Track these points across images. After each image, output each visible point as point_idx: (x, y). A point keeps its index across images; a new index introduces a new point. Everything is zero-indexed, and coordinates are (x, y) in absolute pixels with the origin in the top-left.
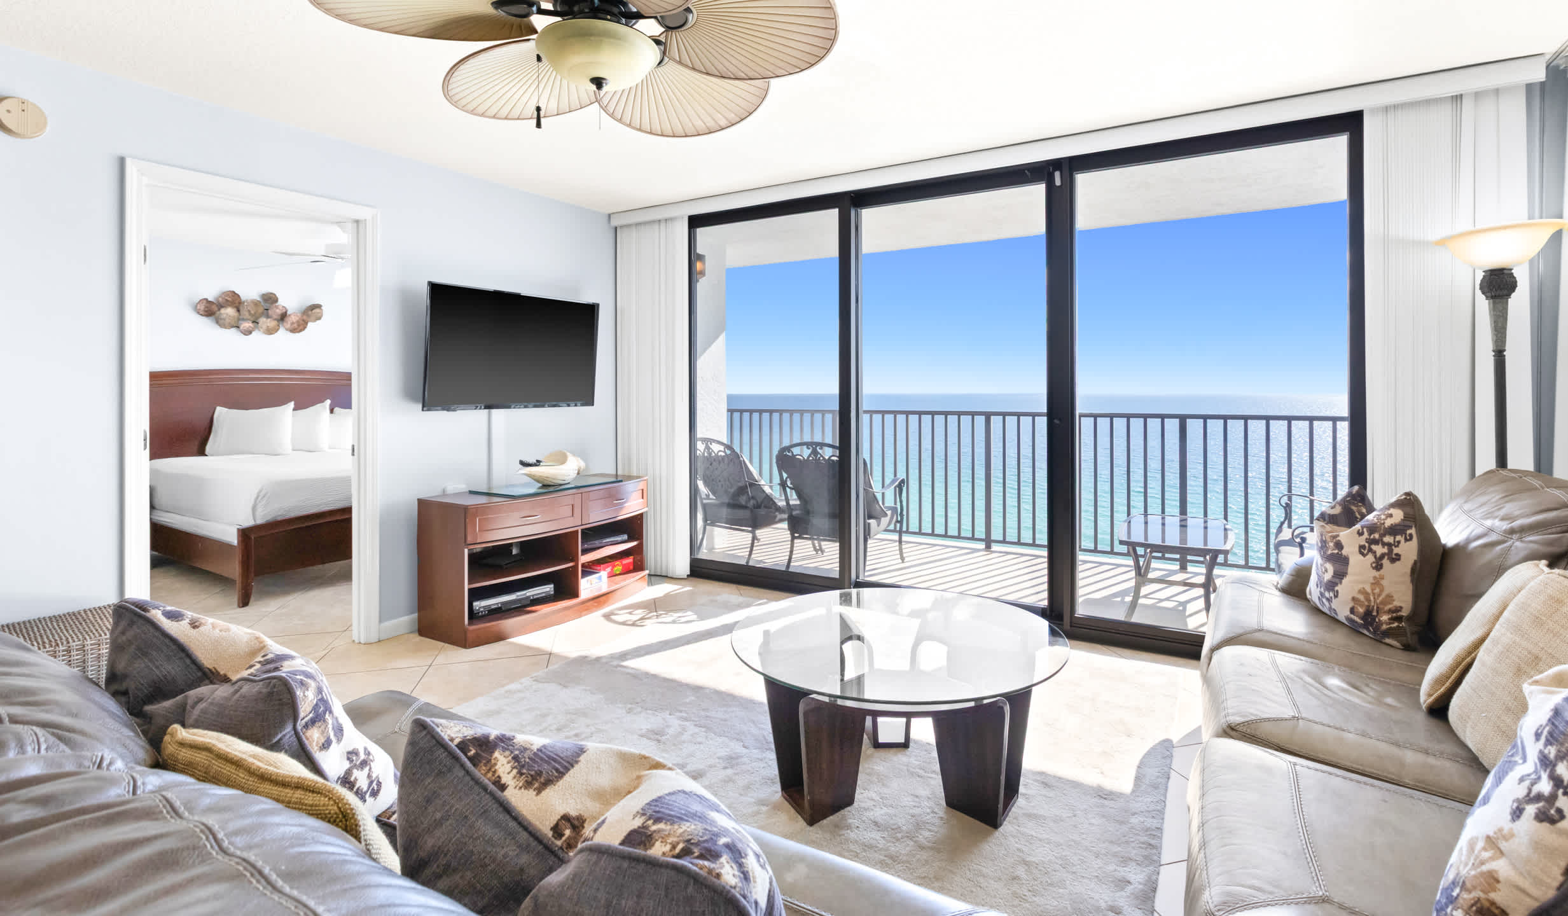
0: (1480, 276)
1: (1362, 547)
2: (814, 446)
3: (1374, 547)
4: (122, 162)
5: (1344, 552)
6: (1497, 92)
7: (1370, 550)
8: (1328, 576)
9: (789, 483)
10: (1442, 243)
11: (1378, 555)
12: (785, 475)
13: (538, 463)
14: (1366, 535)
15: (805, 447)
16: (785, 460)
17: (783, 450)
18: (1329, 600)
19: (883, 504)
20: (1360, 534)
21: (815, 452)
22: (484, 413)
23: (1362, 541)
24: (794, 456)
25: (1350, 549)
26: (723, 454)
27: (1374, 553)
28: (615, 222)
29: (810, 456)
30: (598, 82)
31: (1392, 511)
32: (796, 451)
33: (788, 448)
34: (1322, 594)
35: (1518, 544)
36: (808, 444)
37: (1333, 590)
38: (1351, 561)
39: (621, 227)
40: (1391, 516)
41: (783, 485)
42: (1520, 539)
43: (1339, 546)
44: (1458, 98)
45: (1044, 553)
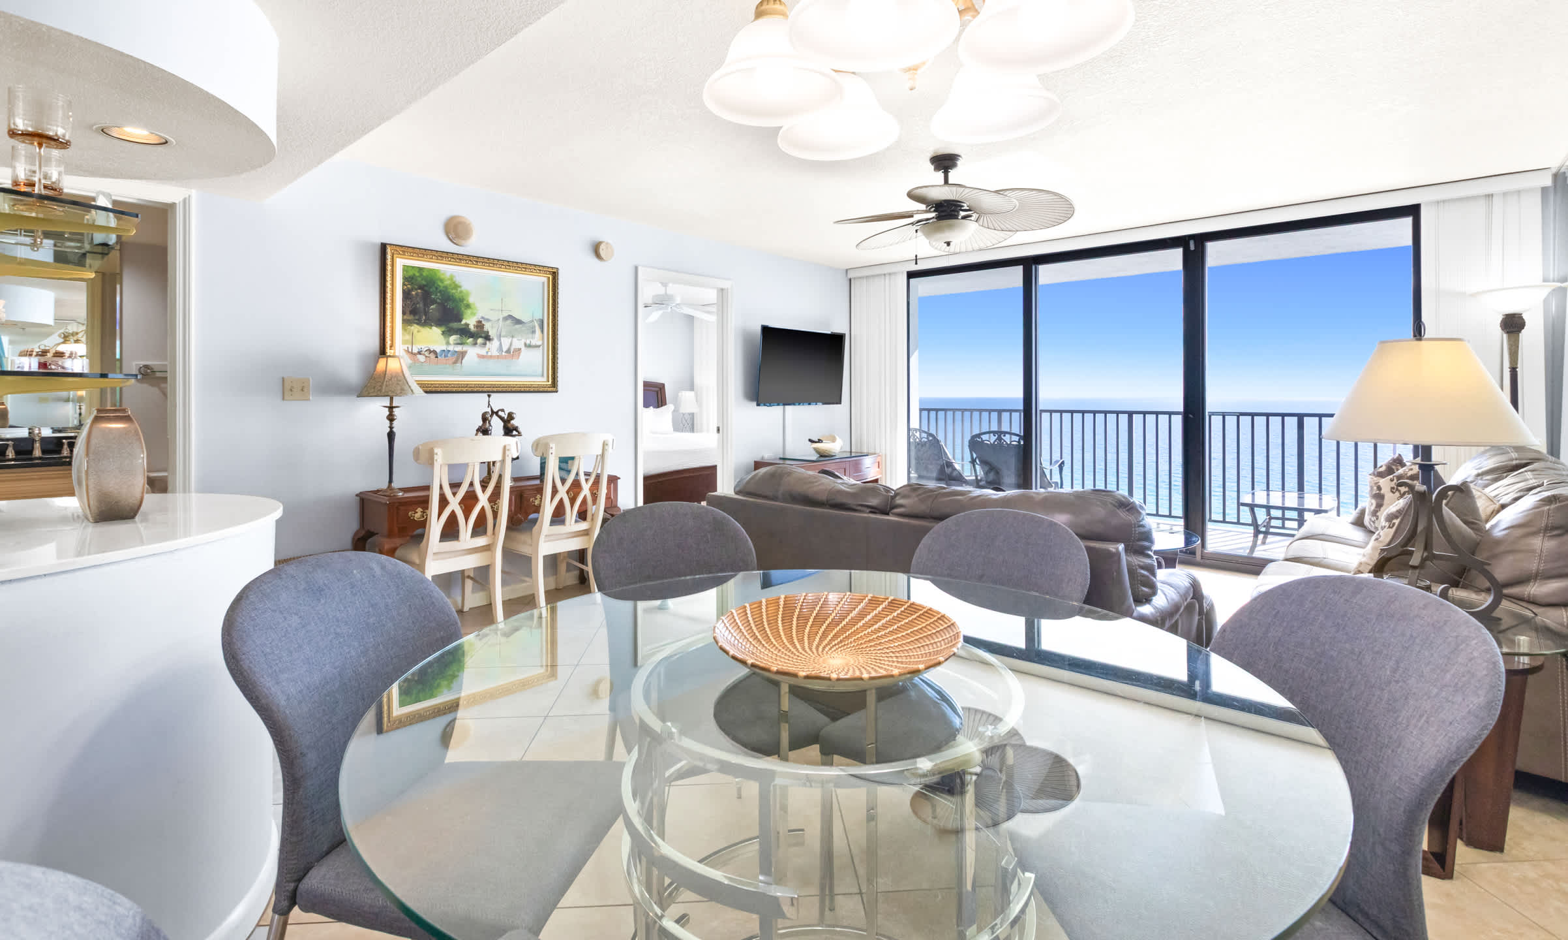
0: (1500, 318)
1: (1392, 488)
2: (1000, 434)
3: (1399, 488)
4: (636, 268)
5: (1382, 492)
6: (1519, 192)
7: (1397, 489)
8: (1373, 508)
9: (977, 461)
10: (1473, 295)
11: (1402, 492)
12: (975, 456)
13: (820, 441)
14: (1395, 481)
15: (992, 435)
16: (975, 444)
17: (973, 437)
18: (1374, 522)
19: (1051, 479)
20: (1392, 480)
21: (999, 439)
22: (780, 408)
23: (1393, 484)
24: (983, 441)
25: (1386, 490)
26: (926, 440)
27: (1399, 491)
28: (851, 275)
29: (995, 441)
30: (948, 244)
31: (1413, 467)
32: (985, 437)
33: (979, 435)
34: (1370, 519)
35: (1480, 481)
36: (994, 433)
37: (1376, 516)
38: (1386, 497)
39: (854, 278)
40: (1411, 469)
41: (973, 462)
42: (1481, 479)
43: (1379, 488)
44: (1490, 196)
45: (1181, 522)
